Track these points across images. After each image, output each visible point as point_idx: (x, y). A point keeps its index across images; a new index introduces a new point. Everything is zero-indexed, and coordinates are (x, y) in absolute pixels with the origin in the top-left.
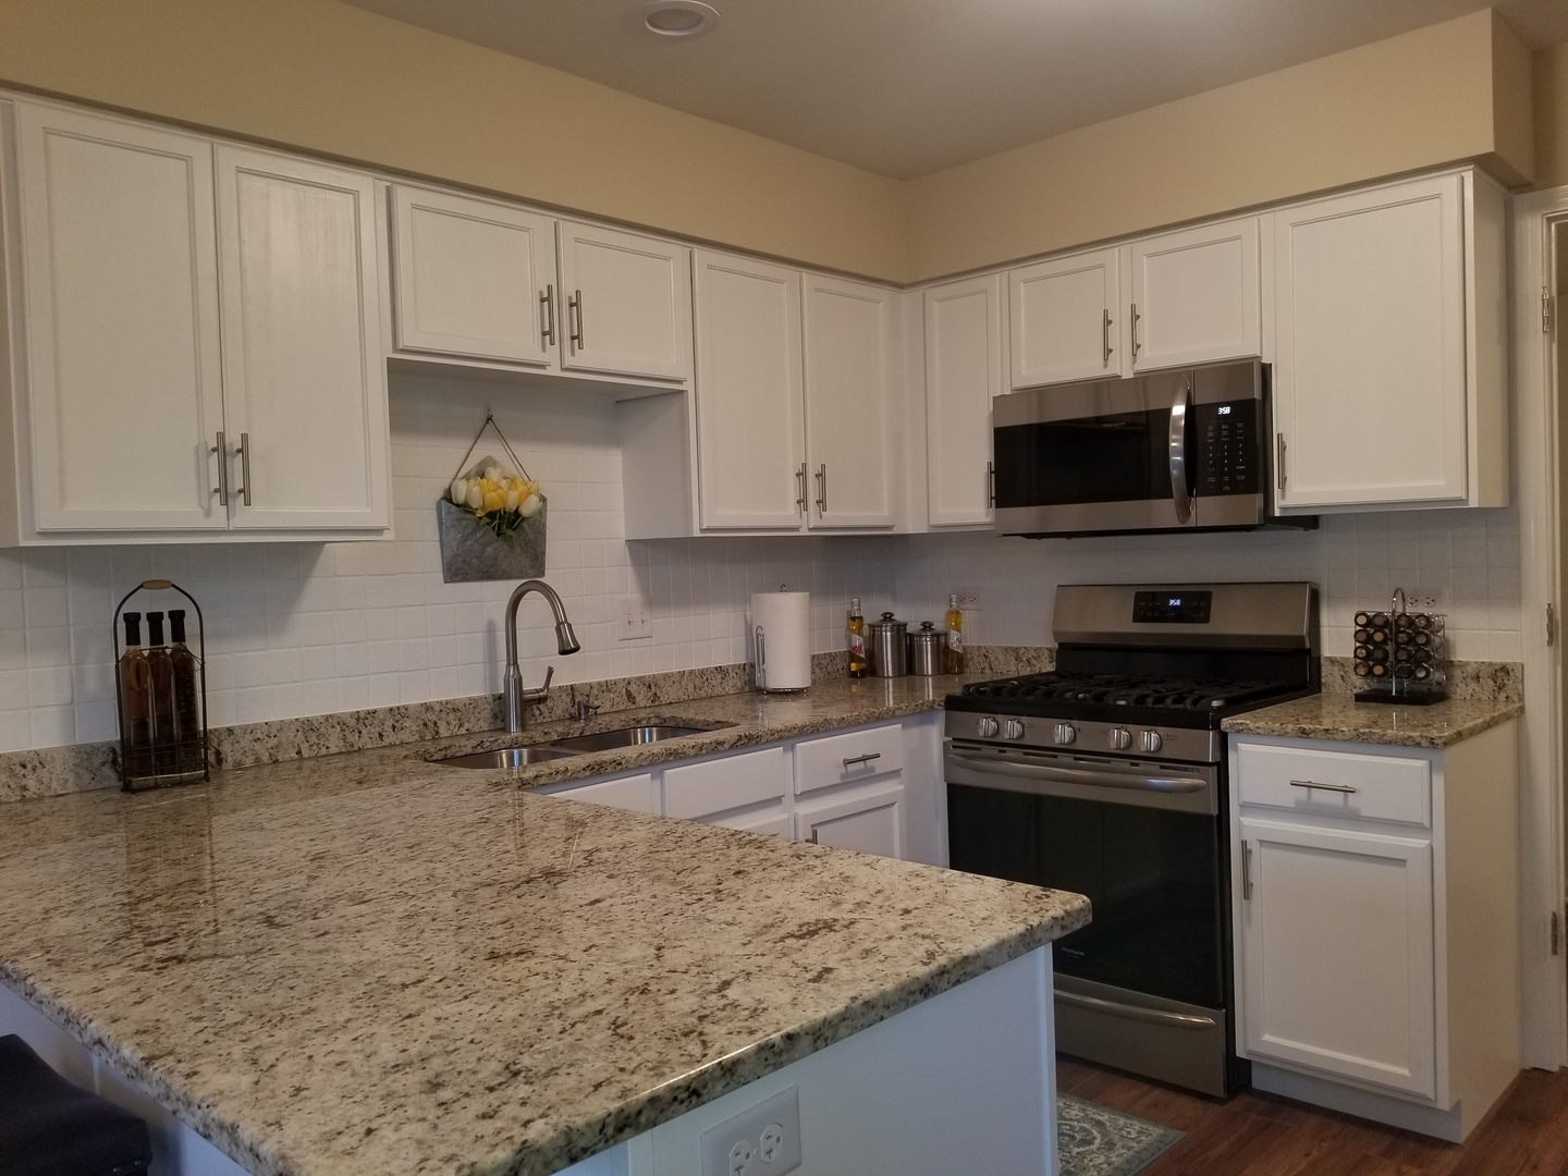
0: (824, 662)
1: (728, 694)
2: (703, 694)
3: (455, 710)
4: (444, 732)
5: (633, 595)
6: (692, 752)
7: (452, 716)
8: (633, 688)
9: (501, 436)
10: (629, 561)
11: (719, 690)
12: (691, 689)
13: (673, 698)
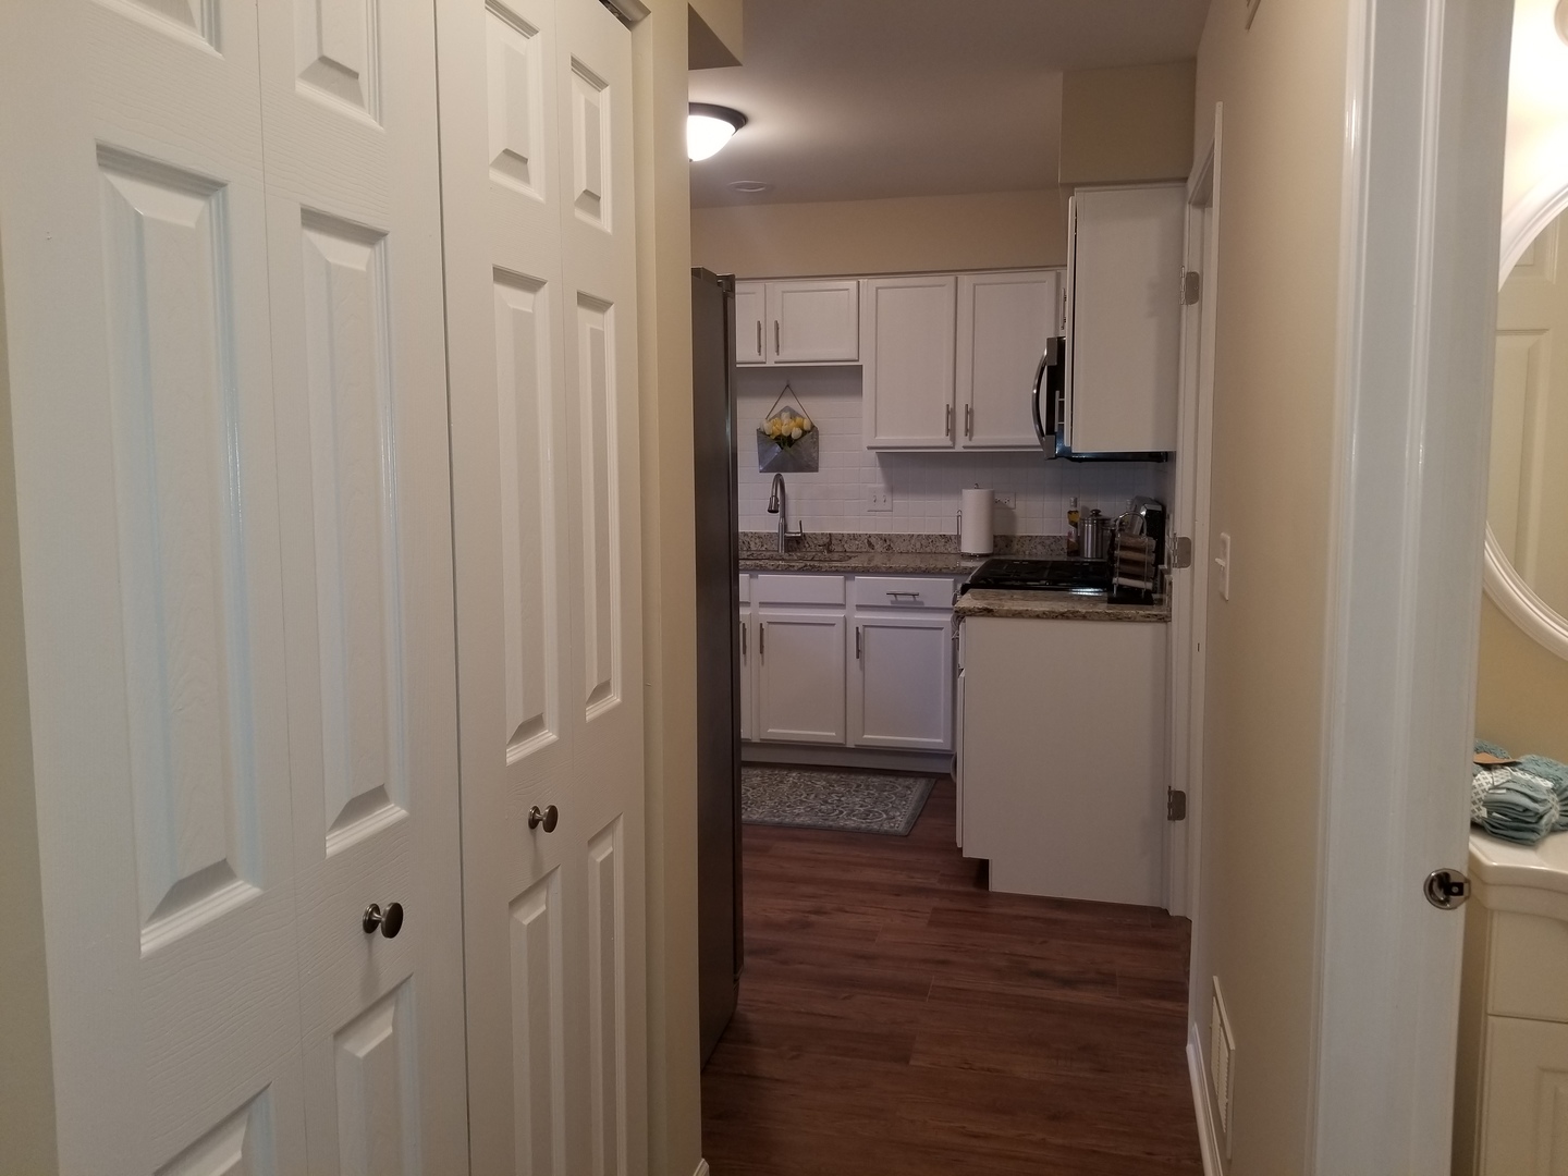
0: (1048, 542)
1: (950, 553)
2: (928, 550)
3: (759, 537)
4: (753, 547)
5: (881, 485)
6: (772, 568)
7: (757, 540)
8: (873, 540)
9: (794, 395)
10: (878, 464)
11: (942, 549)
12: (918, 545)
13: (903, 549)
